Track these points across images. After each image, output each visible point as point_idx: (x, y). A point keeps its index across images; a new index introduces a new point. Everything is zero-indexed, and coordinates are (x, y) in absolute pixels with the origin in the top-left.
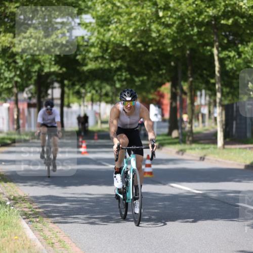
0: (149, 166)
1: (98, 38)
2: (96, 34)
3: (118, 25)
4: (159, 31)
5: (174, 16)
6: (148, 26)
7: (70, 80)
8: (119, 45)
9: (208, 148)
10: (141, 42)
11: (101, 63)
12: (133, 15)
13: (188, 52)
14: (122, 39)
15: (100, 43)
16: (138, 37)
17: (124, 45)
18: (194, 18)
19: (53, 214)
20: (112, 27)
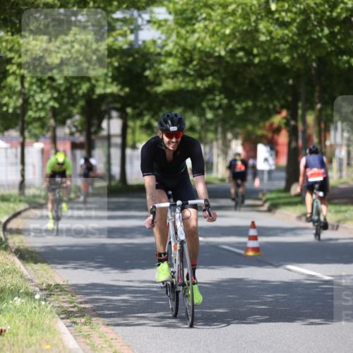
0: (254, 238)
1: (176, 44)
2: (174, 37)
3: (207, 23)
4: (270, 33)
5: (294, 10)
6: (253, 24)
7: (134, 108)
8: (209, 55)
9: (346, 211)
10: (242, 49)
11: (183, 81)
12: (231, 8)
13: (314, 65)
14: (213, 45)
15: (180, 50)
16: (239, 42)
17: (217, 54)
18: (324, 12)
19: (107, 312)
20: (199, 26)
